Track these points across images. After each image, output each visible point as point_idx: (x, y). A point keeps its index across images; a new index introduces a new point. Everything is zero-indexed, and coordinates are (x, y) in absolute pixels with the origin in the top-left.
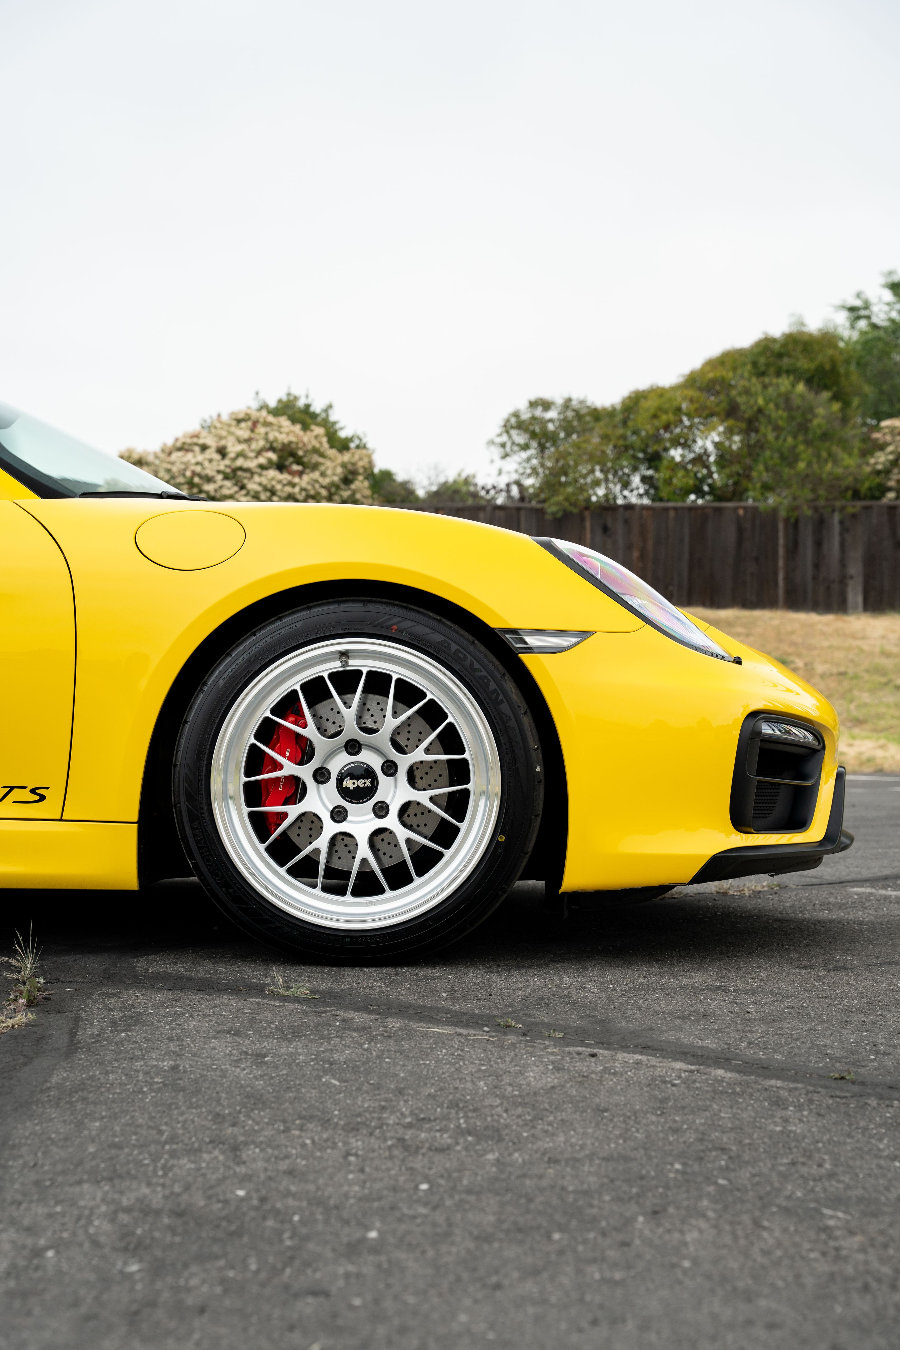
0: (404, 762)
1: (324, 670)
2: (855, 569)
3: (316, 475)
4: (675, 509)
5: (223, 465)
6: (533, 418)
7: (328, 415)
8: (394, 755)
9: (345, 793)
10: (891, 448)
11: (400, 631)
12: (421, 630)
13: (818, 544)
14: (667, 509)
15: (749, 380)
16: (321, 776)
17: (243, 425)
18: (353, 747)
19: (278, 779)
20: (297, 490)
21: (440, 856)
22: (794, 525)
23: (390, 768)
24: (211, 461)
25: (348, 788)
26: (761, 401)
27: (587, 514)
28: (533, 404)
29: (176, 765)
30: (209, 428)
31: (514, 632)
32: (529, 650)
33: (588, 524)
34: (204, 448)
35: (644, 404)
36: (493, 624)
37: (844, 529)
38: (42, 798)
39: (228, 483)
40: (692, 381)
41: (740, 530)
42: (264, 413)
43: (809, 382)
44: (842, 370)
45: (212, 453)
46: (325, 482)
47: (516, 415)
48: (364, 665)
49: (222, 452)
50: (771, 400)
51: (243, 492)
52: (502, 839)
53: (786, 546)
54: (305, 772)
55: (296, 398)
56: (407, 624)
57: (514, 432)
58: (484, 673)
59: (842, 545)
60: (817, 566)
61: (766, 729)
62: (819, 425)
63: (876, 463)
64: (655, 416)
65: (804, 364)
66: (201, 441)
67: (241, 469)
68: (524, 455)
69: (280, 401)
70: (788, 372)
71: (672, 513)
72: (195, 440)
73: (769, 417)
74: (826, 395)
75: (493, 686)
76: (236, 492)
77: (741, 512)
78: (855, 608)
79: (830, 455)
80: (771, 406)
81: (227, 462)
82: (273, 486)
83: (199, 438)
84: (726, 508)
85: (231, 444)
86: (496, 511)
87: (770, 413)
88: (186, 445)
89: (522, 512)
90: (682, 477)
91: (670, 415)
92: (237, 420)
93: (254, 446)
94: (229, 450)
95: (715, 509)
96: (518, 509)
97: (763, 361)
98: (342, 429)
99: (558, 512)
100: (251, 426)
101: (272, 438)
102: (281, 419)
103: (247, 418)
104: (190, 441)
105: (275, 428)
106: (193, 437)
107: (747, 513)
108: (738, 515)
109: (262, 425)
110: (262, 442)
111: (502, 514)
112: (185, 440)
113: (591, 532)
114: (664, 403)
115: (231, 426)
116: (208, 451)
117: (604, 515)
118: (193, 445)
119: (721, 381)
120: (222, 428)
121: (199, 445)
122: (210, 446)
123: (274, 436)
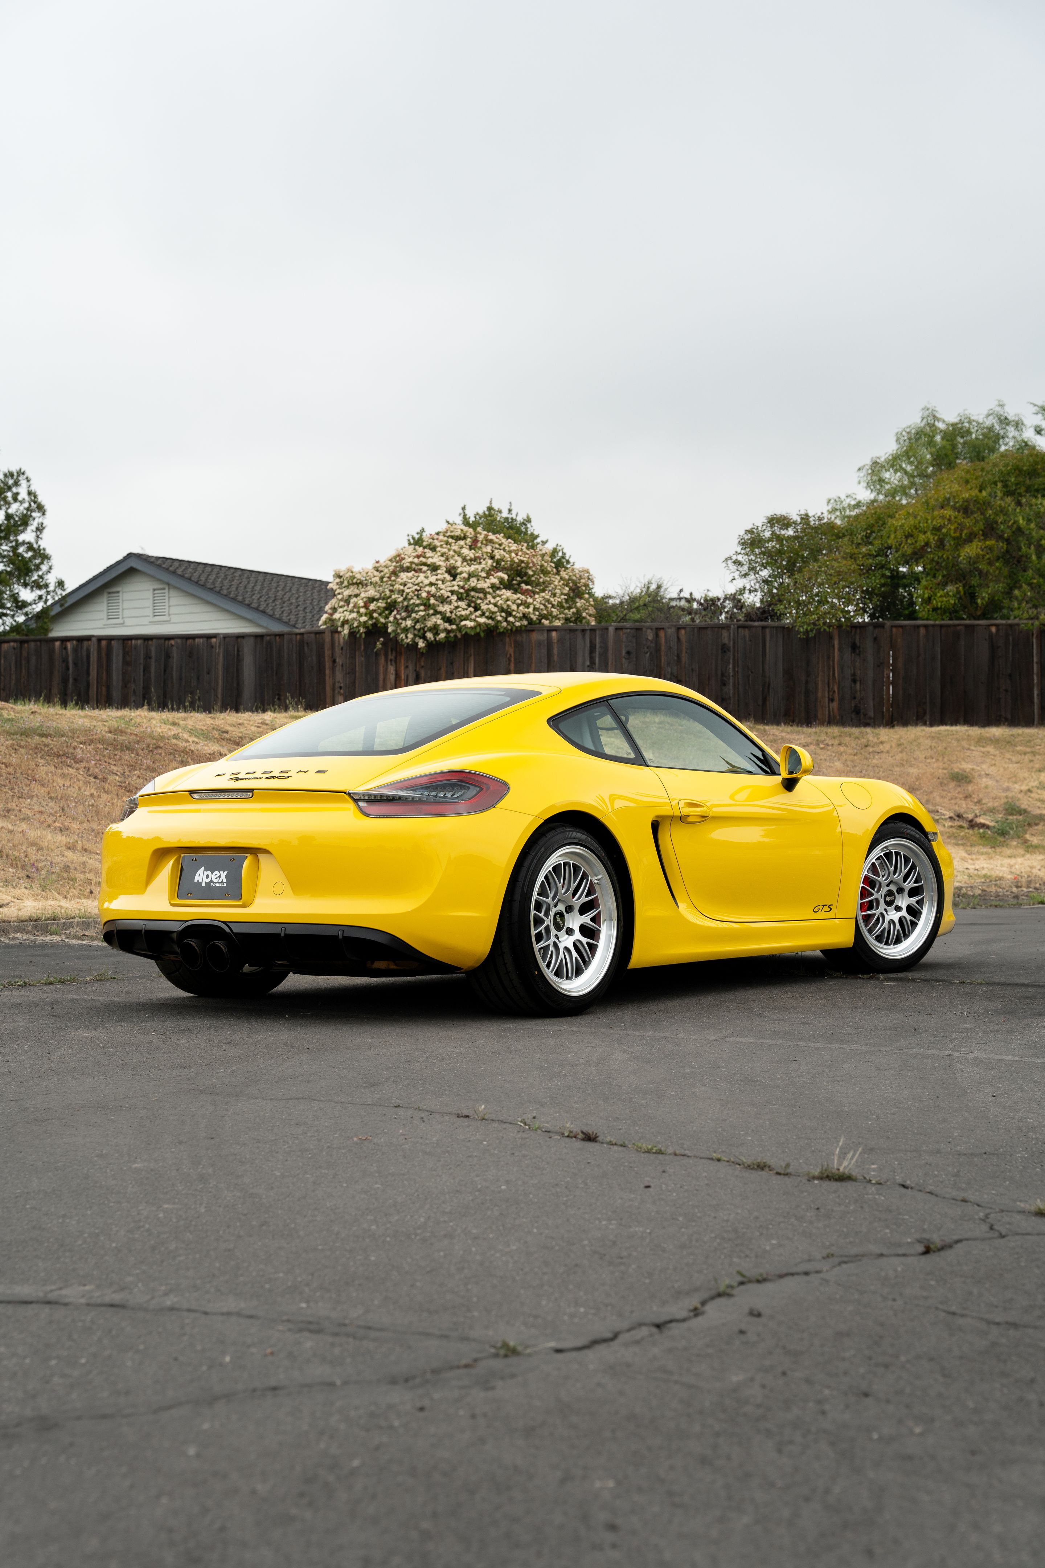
3: (547, 595)
4: (926, 626)
5: (456, 585)
6: (773, 536)
7: (526, 529)
14: (918, 626)
17: (462, 543)
20: (531, 610)
24: (443, 581)
27: (836, 633)
28: (773, 521)
30: (423, 544)
33: (836, 643)
34: (434, 568)
39: (462, 604)
41: (993, 648)
42: (476, 528)
45: (442, 574)
46: (555, 601)
47: (753, 532)
49: (453, 573)
51: (479, 612)
55: (498, 512)
57: (750, 550)
66: (430, 561)
67: (474, 589)
69: (484, 515)
71: (922, 631)
72: (421, 559)
73: (1029, 539)
76: (471, 613)
77: (993, 629)
80: (1032, 525)
81: (459, 582)
82: (508, 606)
83: (424, 557)
84: (978, 625)
85: (459, 564)
86: (740, 630)
87: (1030, 533)
88: (414, 566)
89: (768, 630)
90: (941, 596)
91: (929, 534)
92: (452, 537)
93: (483, 566)
94: (459, 570)
95: (966, 626)
96: (764, 628)
97: (1013, 480)
98: (544, 543)
99: (811, 630)
100: (470, 544)
101: (497, 557)
102: (498, 535)
103: (462, 535)
104: (416, 560)
105: (497, 546)
106: (418, 557)
107: (998, 630)
108: (990, 632)
109: (482, 543)
110: (490, 562)
111: (746, 632)
112: (411, 560)
113: (839, 650)
114: (919, 522)
115: (450, 544)
116: (439, 571)
117: (853, 633)
118: (421, 565)
119: (975, 501)
120: (441, 546)
121: (428, 566)
122: (440, 566)
123: (500, 555)
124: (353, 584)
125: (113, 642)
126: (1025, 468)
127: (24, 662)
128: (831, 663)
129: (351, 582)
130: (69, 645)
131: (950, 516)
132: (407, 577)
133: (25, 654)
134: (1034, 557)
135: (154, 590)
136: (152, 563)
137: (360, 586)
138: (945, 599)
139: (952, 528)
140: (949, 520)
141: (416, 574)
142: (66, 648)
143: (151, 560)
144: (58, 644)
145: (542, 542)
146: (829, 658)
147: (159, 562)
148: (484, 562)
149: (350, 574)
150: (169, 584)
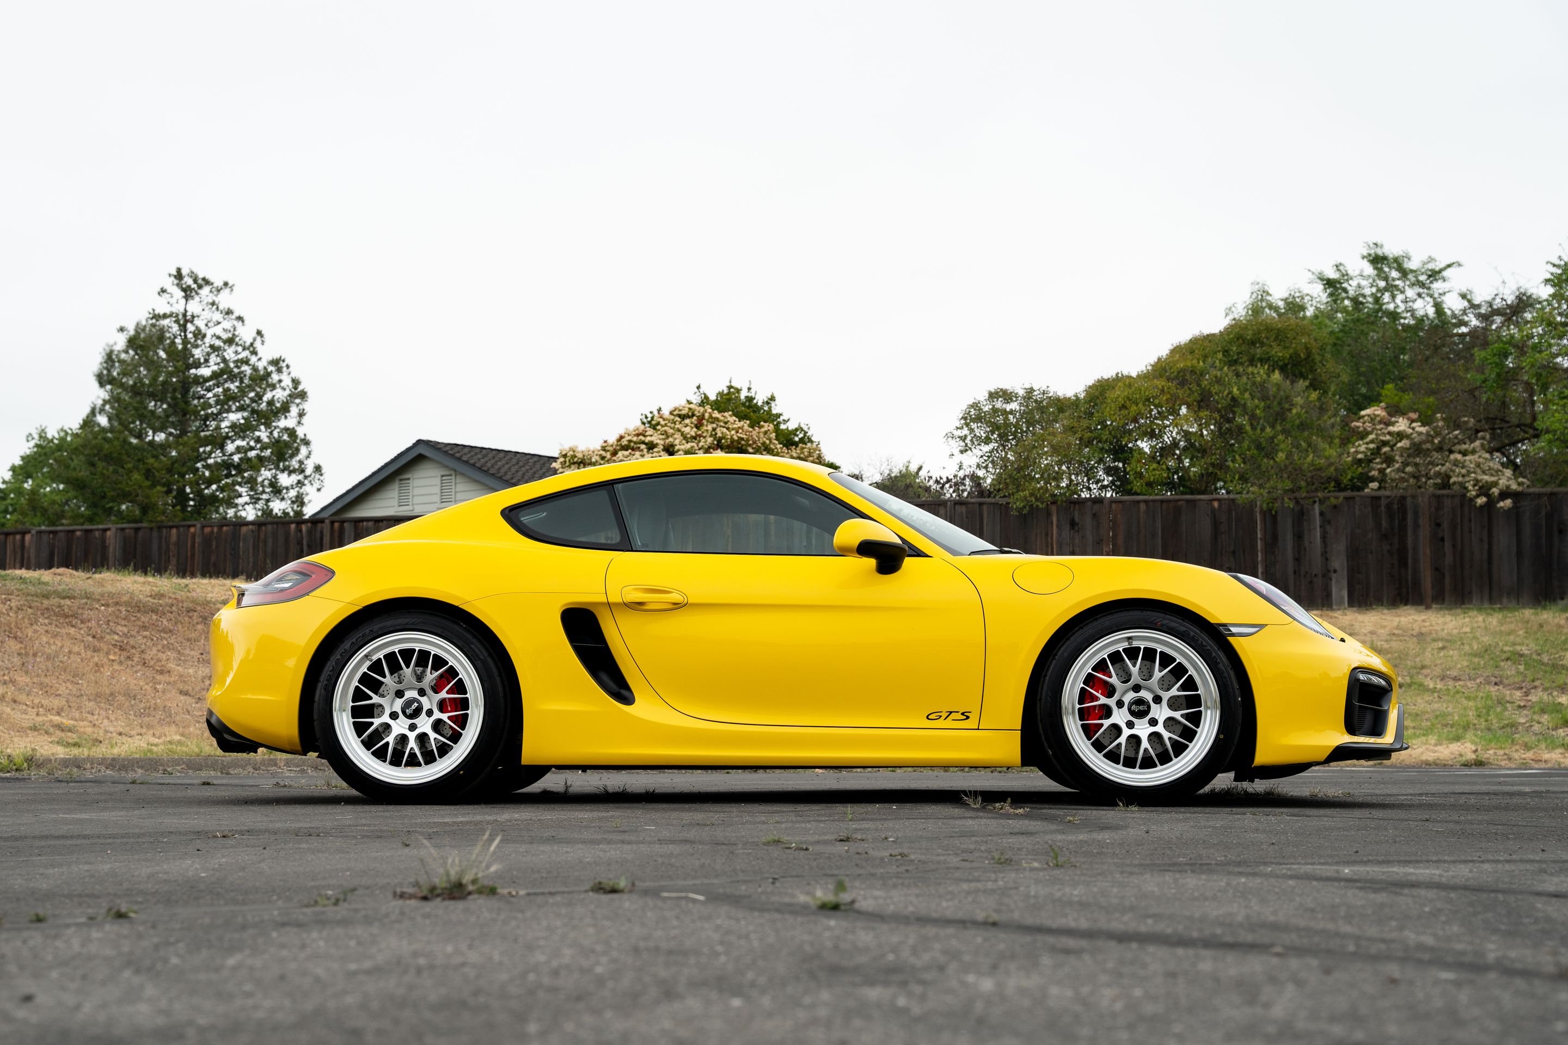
0: (1166, 696)
1: (1120, 647)
2: (1339, 563)
4: (1146, 502)
6: (995, 410)
7: (770, 408)
8: (1161, 693)
9: (1132, 713)
10: (1371, 437)
11: (1162, 625)
12: (1173, 625)
13: (1299, 537)
14: (1139, 502)
15: (1221, 369)
16: (1120, 704)
17: (687, 421)
18: (1136, 688)
19: (1095, 706)
21: (1187, 746)
22: (1271, 517)
23: (1157, 700)
25: (1134, 711)
26: (1235, 390)
27: (1054, 508)
28: (993, 396)
29: (1041, 699)
30: (652, 423)
31: (1224, 625)
32: (1233, 635)
33: (1055, 519)
35: (1111, 395)
36: (1212, 621)
37: (1326, 522)
38: (968, 717)
40: (1161, 369)
41: (1216, 524)
42: (708, 408)
43: (1283, 369)
44: (1318, 358)
47: (975, 405)
48: (1142, 645)
50: (1246, 390)
52: (1222, 736)
53: (1264, 539)
54: (1112, 702)
55: (738, 391)
56: (1165, 622)
57: (974, 426)
58: (1209, 648)
59: (1324, 537)
60: (1297, 560)
61: (1362, 677)
62: (1298, 415)
63: (1357, 452)
64: (1124, 407)
65: (1277, 352)
66: (648, 439)
68: (986, 448)
69: (721, 394)
70: (1262, 361)
71: (1143, 506)
72: (641, 438)
73: (1244, 407)
74: (1302, 384)
75: (1214, 654)
77: (1216, 504)
78: (1340, 603)
79: (1309, 445)
80: (1247, 395)
83: (645, 436)
84: (1200, 500)
85: (677, 442)
86: (957, 506)
87: (1245, 403)
88: (632, 444)
89: (985, 507)
90: (1154, 469)
91: (1140, 405)
92: (679, 416)
93: (701, 444)
94: (677, 448)
95: (1188, 501)
96: (981, 504)
97: (1234, 349)
98: (785, 421)
99: (1024, 507)
100: (696, 422)
101: (719, 435)
102: (726, 414)
103: (690, 414)
104: (635, 439)
105: (722, 424)
106: (638, 435)
107: (1220, 505)
108: (1212, 506)
109: (708, 421)
110: (710, 440)
111: (964, 509)
112: (629, 438)
113: (1058, 526)
114: (1133, 393)
115: (675, 423)
116: (655, 450)
117: (1072, 509)
118: (640, 443)
119: (1192, 371)
120: (666, 425)
121: (646, 444)
122: (657, 444)
123: (722, 433)
124: (574, 463)
125: (345, 524)
126: (1248, 337)
127: (261, 545)
128: (1050, 540)
129: (572, 461)
130: (304, 527)
131: (1163, 387)
132: (623, 455)
133: (262, 536)
134: (1248, 428)
135: (442, 476)
136: (439, 449)
137: (582, 465)
138: (1157, 473)
139: (1164, 398)
140: (1163, 391)
141: (633, 453)
142: (301, 531)
143: (439, 446)
144: (293, 526)
145: (784, 420)
146: (1047, 535)
147: (447, 448)
148: (703, 440)
149: (572, 453)
150: (455, 471)
